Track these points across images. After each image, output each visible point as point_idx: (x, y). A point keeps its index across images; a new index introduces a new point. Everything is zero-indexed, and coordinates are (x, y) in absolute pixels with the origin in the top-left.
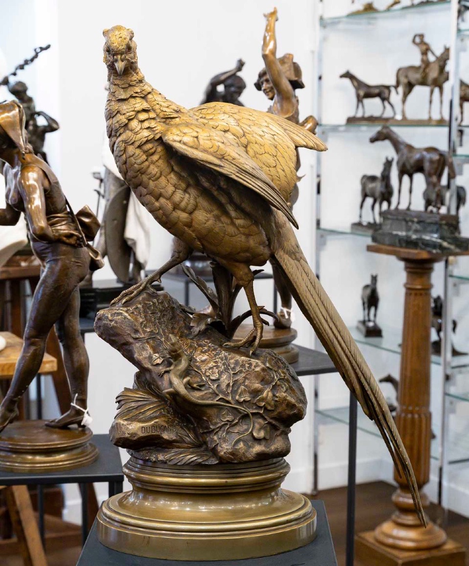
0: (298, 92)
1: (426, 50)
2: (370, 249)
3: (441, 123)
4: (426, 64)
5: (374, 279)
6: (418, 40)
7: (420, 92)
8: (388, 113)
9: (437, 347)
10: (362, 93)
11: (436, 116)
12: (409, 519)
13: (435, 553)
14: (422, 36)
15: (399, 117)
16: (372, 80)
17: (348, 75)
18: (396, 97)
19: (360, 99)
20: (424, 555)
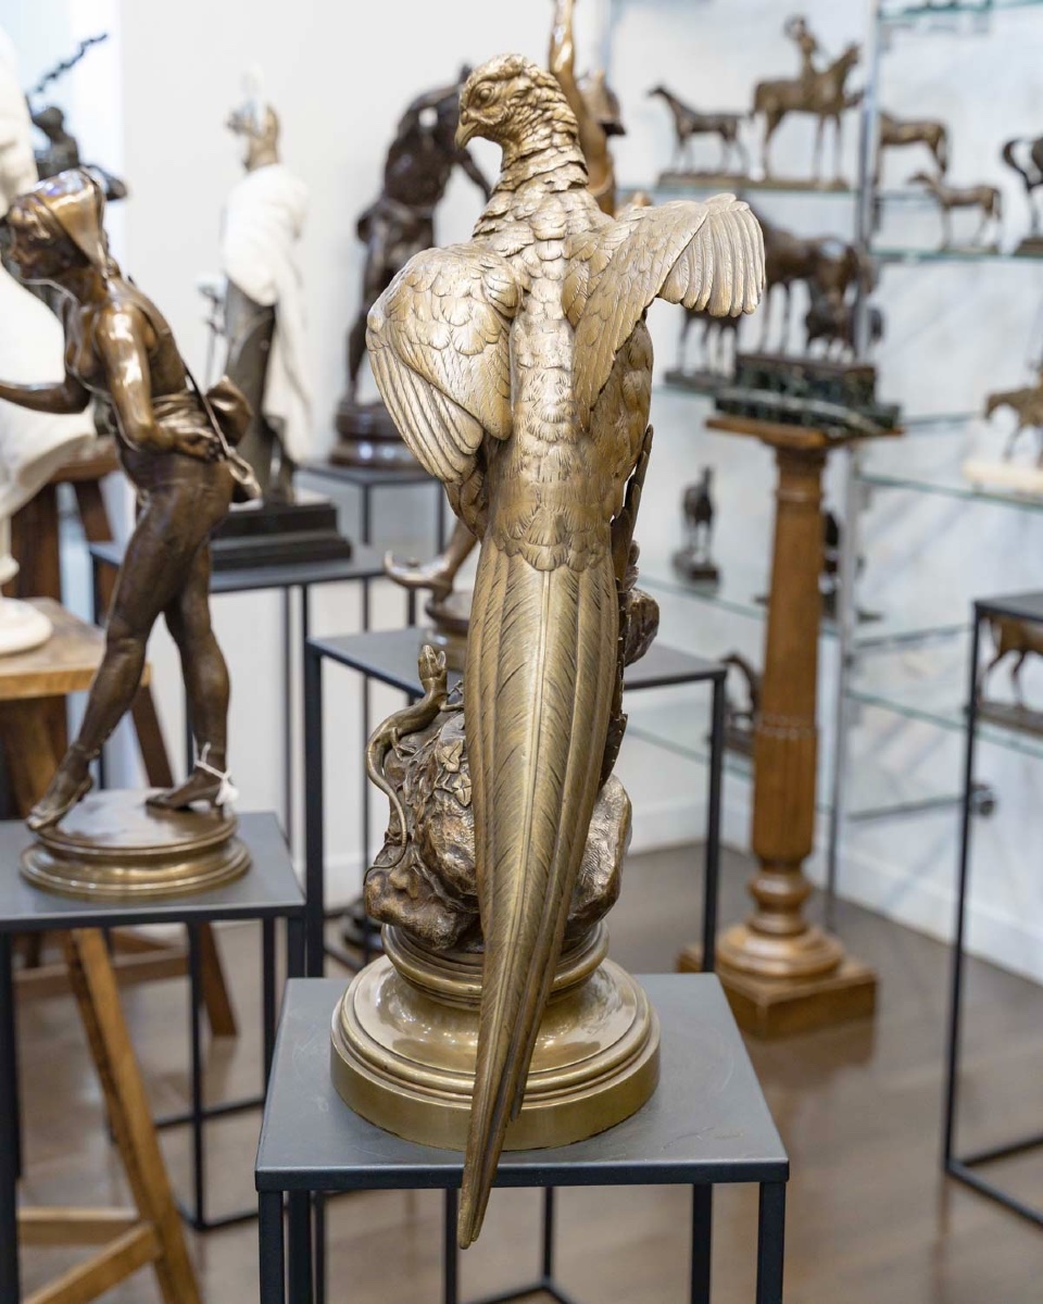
0: (615, 144)
1: (808, 46)
2: (711, 425)
3: (839, 187)
4: (810, 73)
5: (707, 475)
6: (797, 27)
7: (798, 127)
8: (735, 165)
9: (830, 603)
10: (686, 124)
11: (827, 173)
12: (777, 922)
13: (826, 984)
14: (803, 23)
15: (756, 173)
16: (706, 98)
17: (661, 92)
18: (751, 133)
19: (682, 137)
20: (805, 989)
